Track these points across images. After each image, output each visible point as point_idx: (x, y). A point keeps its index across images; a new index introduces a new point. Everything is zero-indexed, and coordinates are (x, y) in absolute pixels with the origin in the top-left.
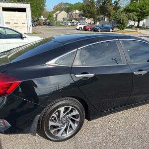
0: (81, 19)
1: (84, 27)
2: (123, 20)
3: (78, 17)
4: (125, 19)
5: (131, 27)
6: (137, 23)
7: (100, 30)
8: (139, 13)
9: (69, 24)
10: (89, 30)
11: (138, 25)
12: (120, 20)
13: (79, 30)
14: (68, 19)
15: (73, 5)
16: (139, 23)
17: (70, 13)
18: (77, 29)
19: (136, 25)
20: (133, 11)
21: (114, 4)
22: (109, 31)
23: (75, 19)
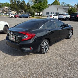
0: (9, 12)
1: (14, 16)
2: (33, 12)
3: (7, 11)
4: (34, 12)
5: (36, 15)
6: (38, 13)
7: (23, 17)
8: (39, 9)
9: (4, 14)
10: (17, 17)
11: (39, 14)
12: (32, 12)
13: (11, 17)
14: (2, 11)
15: (3, 4)
16: (39, 13)
17: (2, 8)
18: (10, 17)
19: (38, 15)
20: (36, 8)
21: (27, 4)
22: (27, 18)
23: (6, 12)
